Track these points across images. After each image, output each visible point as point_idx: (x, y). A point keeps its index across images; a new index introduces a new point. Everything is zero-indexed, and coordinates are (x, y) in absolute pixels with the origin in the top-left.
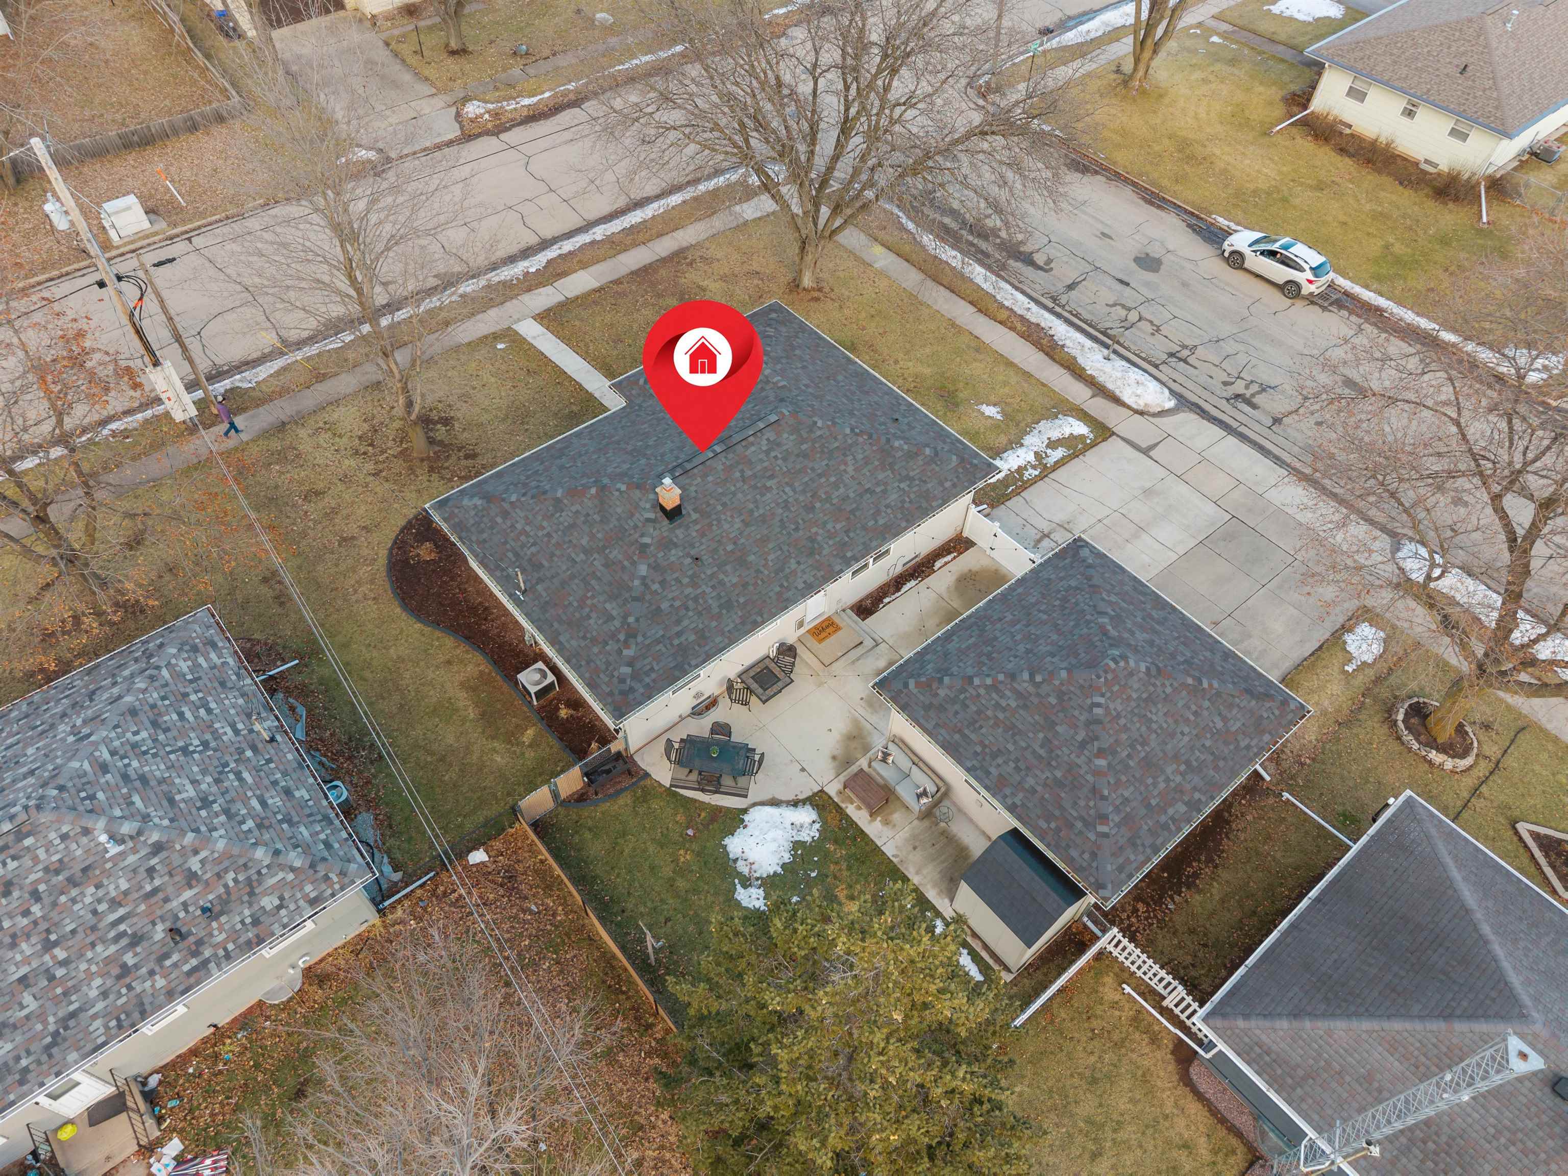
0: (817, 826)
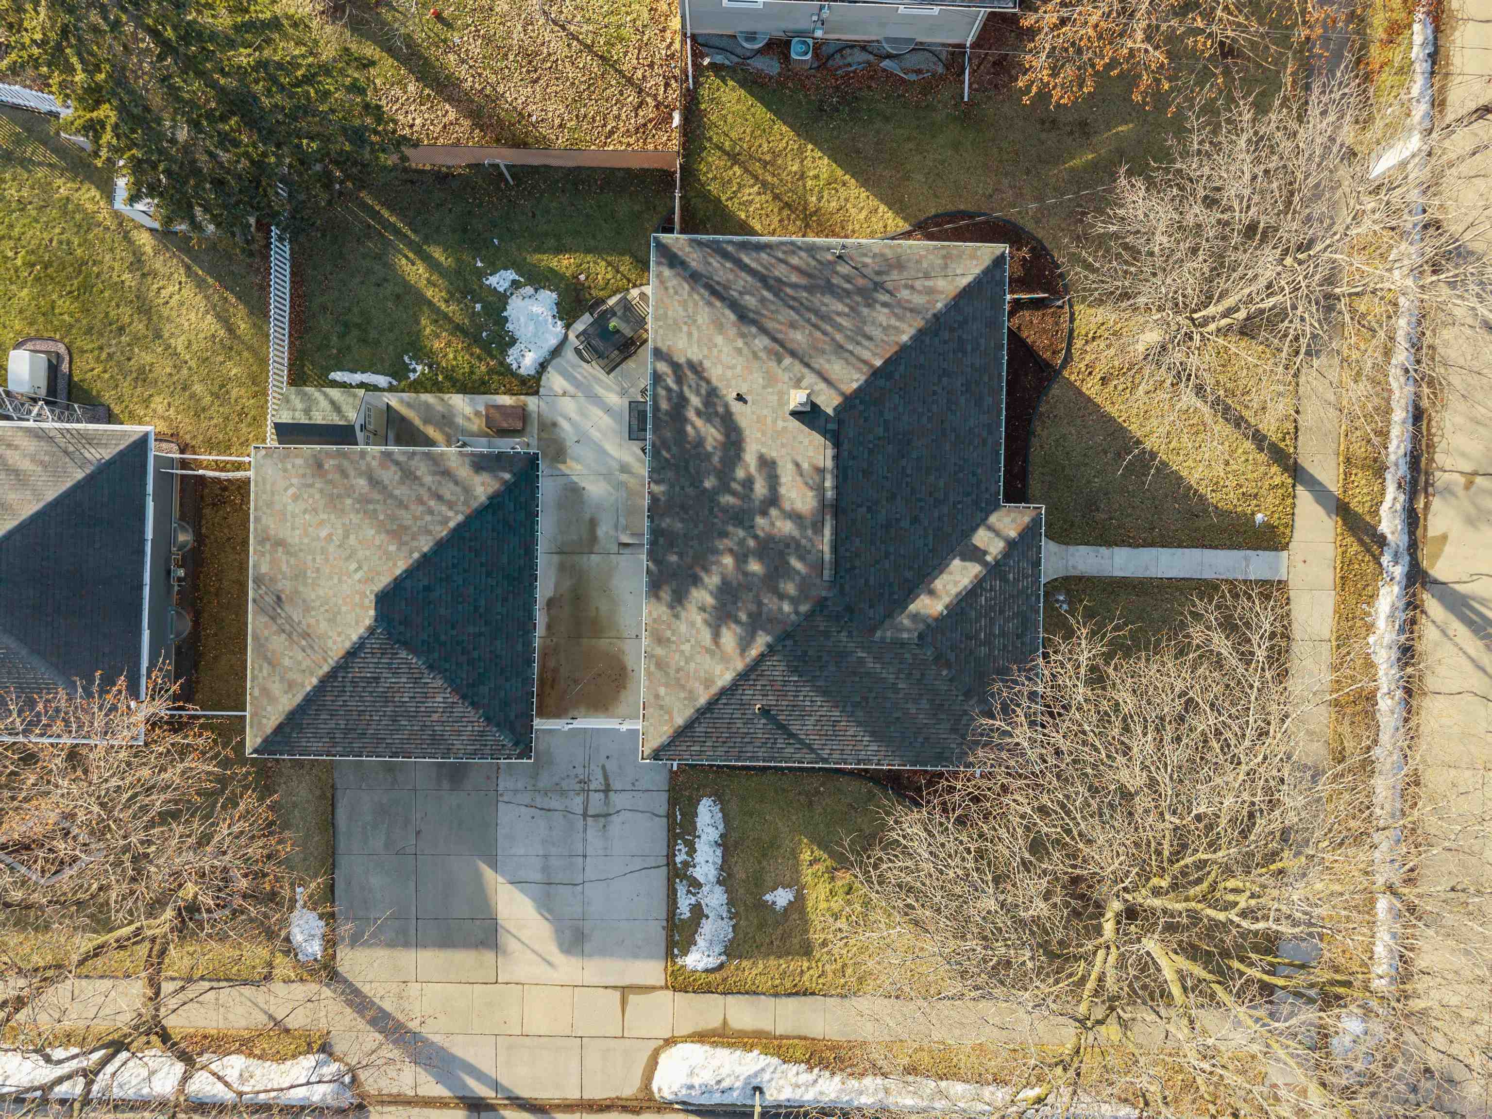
0: (514, 366)
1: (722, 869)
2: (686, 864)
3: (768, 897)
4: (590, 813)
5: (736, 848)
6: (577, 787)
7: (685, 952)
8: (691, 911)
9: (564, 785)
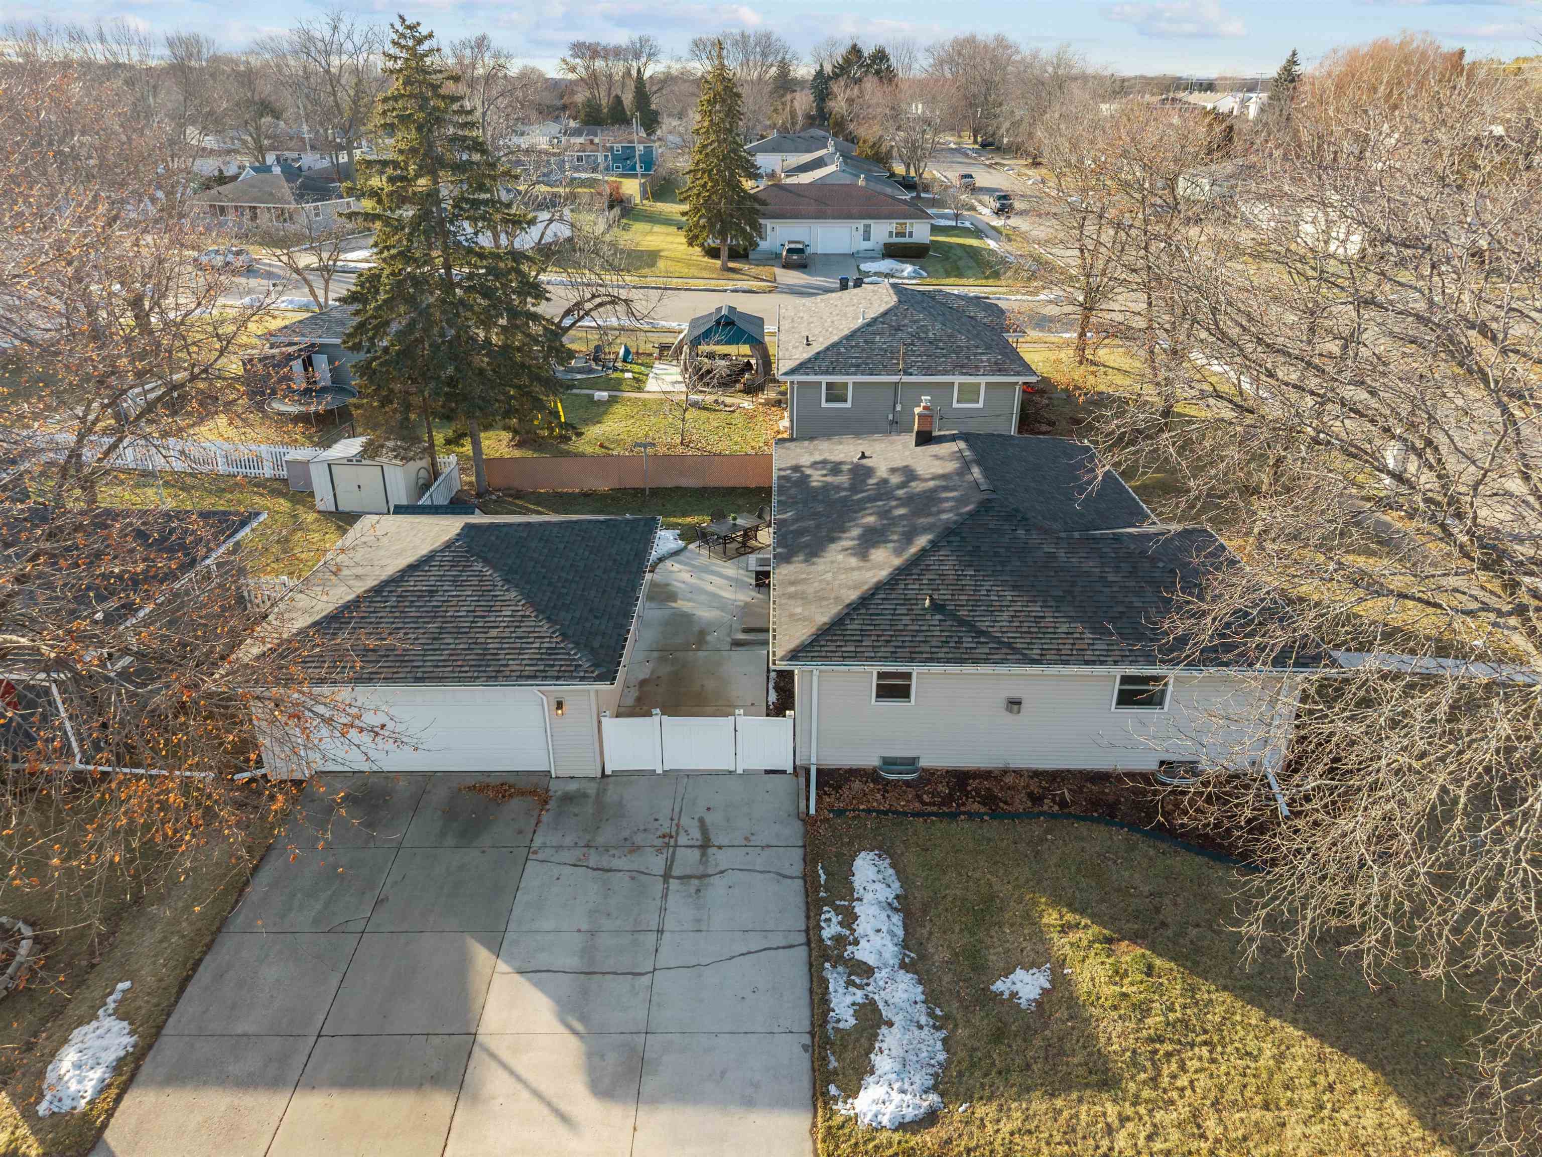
1: (905, 945)
2: (839, 940)
3: (999, 986)
4: (676, 872)
5: (925, 912)
6: (659, 842)
7: (852, 1092)
8: (856, 1014)
9: (639, 839)
